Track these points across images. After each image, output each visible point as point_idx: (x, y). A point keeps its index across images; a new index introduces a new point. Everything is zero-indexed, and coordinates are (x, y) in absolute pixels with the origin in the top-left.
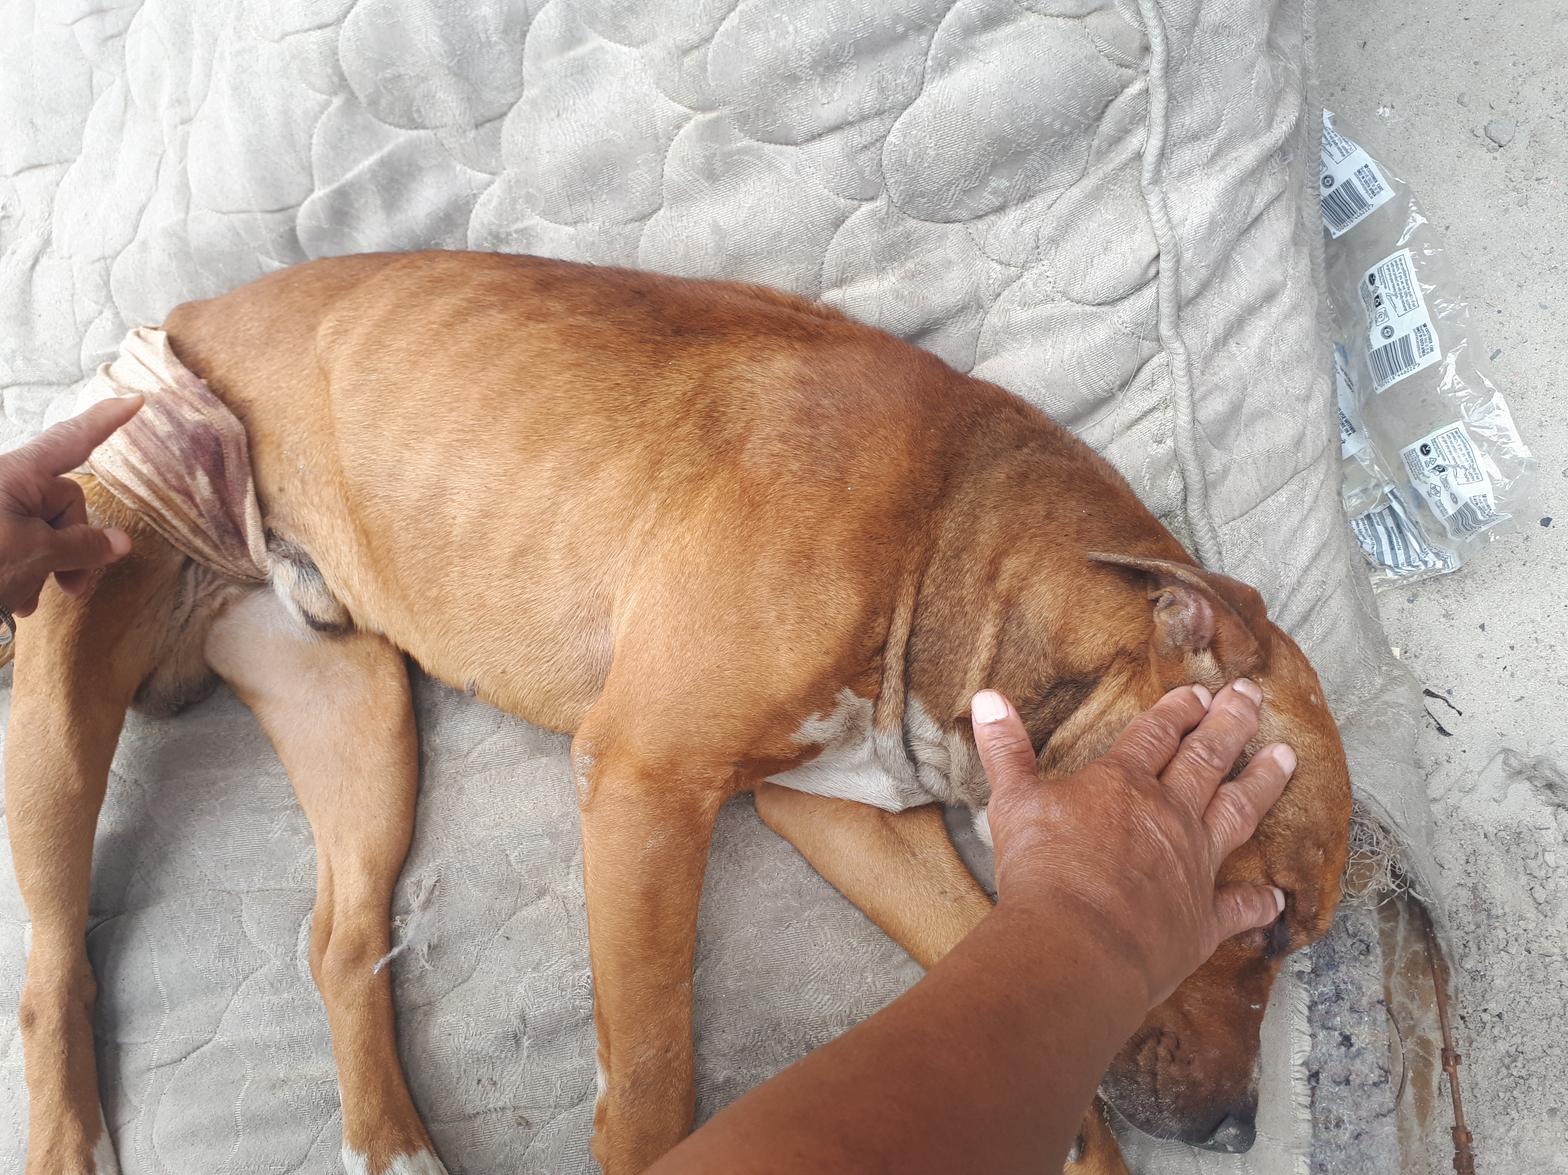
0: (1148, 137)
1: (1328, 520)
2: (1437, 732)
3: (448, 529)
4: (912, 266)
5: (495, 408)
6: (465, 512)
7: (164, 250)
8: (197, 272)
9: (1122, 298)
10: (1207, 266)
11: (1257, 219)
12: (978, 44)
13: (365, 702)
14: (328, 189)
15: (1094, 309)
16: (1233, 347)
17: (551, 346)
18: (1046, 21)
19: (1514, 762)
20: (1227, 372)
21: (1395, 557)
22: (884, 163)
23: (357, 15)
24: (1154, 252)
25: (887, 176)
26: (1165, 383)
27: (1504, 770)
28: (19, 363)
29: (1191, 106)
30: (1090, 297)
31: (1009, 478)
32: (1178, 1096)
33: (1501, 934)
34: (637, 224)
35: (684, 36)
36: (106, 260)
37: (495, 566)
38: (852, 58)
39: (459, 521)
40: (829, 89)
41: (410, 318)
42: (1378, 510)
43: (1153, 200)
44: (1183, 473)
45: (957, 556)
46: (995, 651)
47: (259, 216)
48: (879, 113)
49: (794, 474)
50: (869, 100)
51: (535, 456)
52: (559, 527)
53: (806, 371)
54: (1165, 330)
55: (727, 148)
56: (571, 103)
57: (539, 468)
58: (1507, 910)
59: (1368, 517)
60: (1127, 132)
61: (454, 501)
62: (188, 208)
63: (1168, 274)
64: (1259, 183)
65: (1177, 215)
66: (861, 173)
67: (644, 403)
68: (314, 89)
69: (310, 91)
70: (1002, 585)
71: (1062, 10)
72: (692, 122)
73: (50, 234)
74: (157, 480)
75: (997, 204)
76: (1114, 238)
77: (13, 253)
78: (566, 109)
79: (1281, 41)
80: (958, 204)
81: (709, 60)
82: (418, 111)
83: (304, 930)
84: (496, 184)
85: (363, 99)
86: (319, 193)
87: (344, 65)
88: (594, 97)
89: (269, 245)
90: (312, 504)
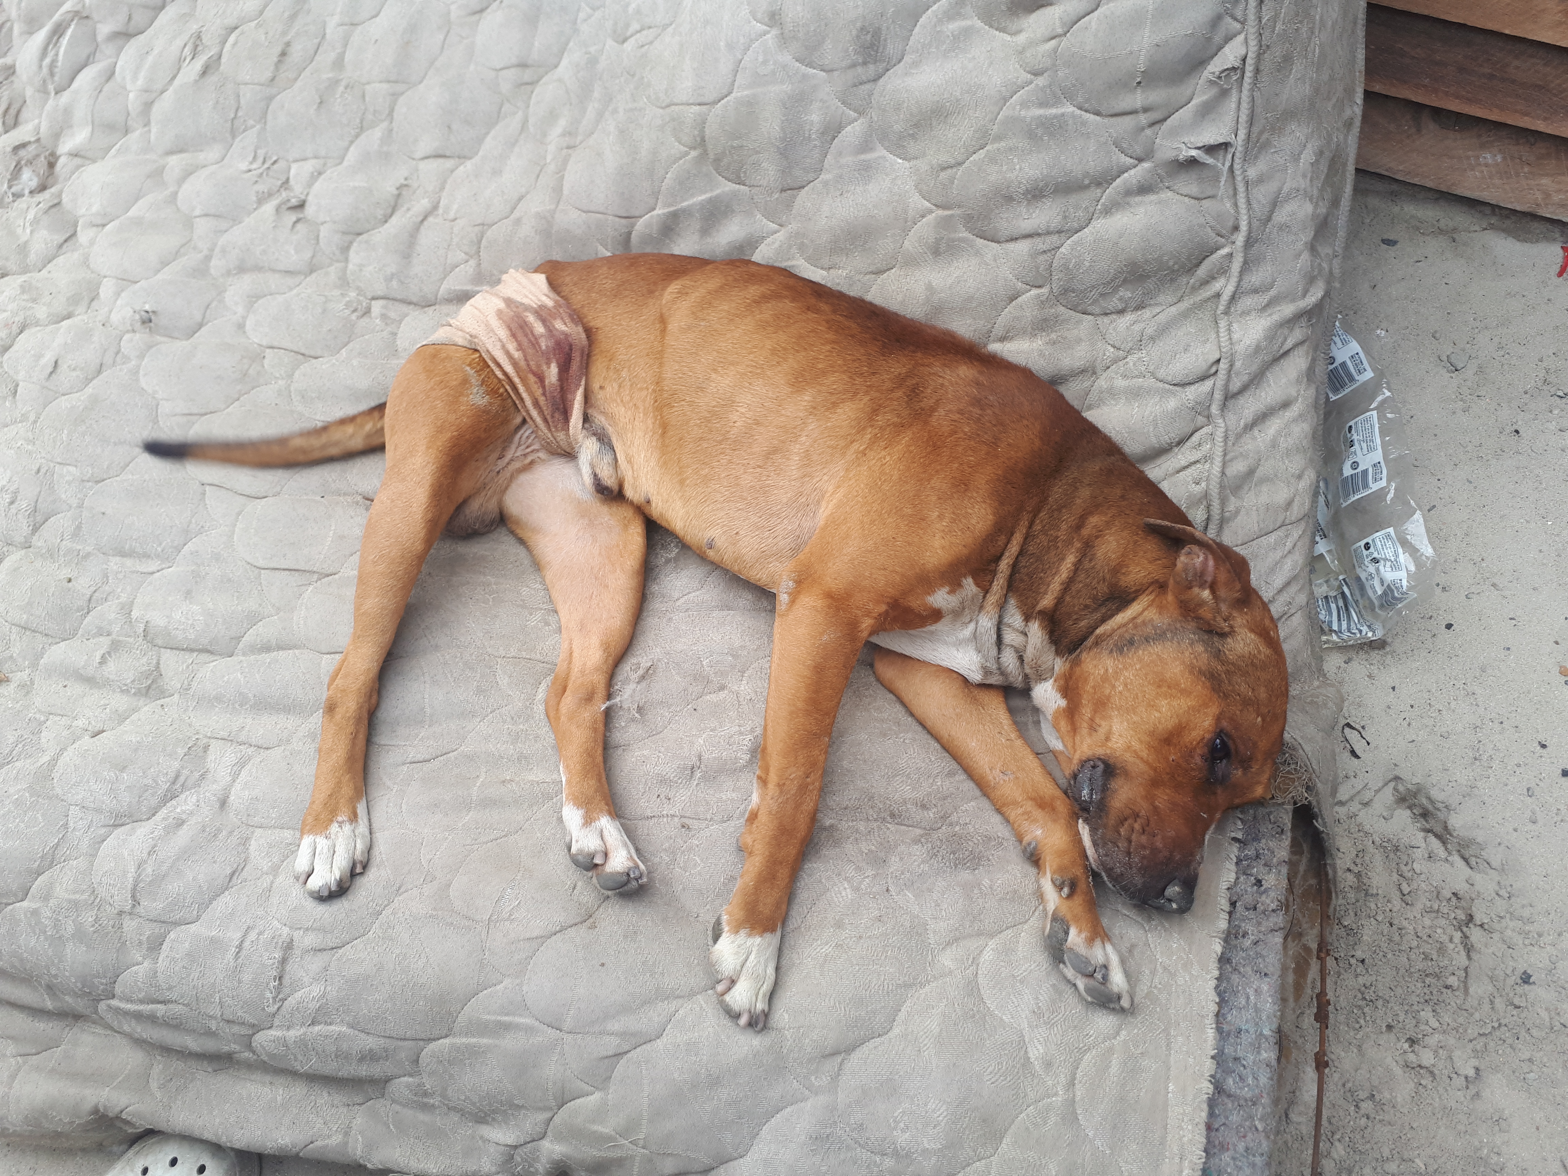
0: (1227, 284)
1: (1300, 562)
2: (1349, 754)
4: (1055, 337)
5: (779, 357)
6: (744, 420)
7: (533, 227)
9: (1190, 384)
10: (1250, 374)
11: (1286, 353)
12: (1132, 202)
13: (618, 546)
14: (666, 210)
15: (1171, 387)
16: (1256, 431)
17: (821, 328)
18: (1178, 197)
19: (1401, 788)
20: (1249, 447)
21: (1340, 625)
22: (1054, 265)
23: (728, 102)
24: (1217, 356)
25: (1054, 274)
26: (1208, 445)
27: (1393, 795)
28: (394, 283)
29: (1257, 271)
30: (1170, 378)
31: (1101, 469)
32: (1144, 857)
33: (1373, 906)
34: (874, 276)
35: (944, 158)
36: (485, 226)
38: (1051, 193)
39: (737, 424)
41: (732, 293)
42: (1335, 594)
43: (1223, 324)
44: (1208, 507)
45: (1059, 510)
46: (1072, 574)
47: (611, 218)
48: (1059, 232)
49: (965, 434)
50: (1055, 223)
51: (798, 391)
52: (803, 439)
54: (1215, 410)
55: (952, 236)
56: (853, 187)
57: (798, 398)
58: (1380, 892)
59: (1326, 597)
60: (1214, 278)
61: (737, 411)
62: (558, 202)
63: (1224, 372)
64: (1292, 330)
65: (1235, 337)
66: (1037, 268)
67: (874, 374)
68: (680, 143)
69: (677, 144)
70: (1085, 532)
71: (1189, 192)
72: (934, 215)
73: (439, 203)
74: (522, 363)
75: (1120, 308)
76: (1192, 344)
77: (408, 209)
78: (848, 192)
79: (1319, 249)
80: (1095, 302)
81: (957, 177)
82: (745, 172)
83: (543, 687)
84: (781, 233)
85: (712, 156)
86: (659, 211)
87: (707, 131)
88: (870, 187)
89: (609, 240)
90: (622, 401)
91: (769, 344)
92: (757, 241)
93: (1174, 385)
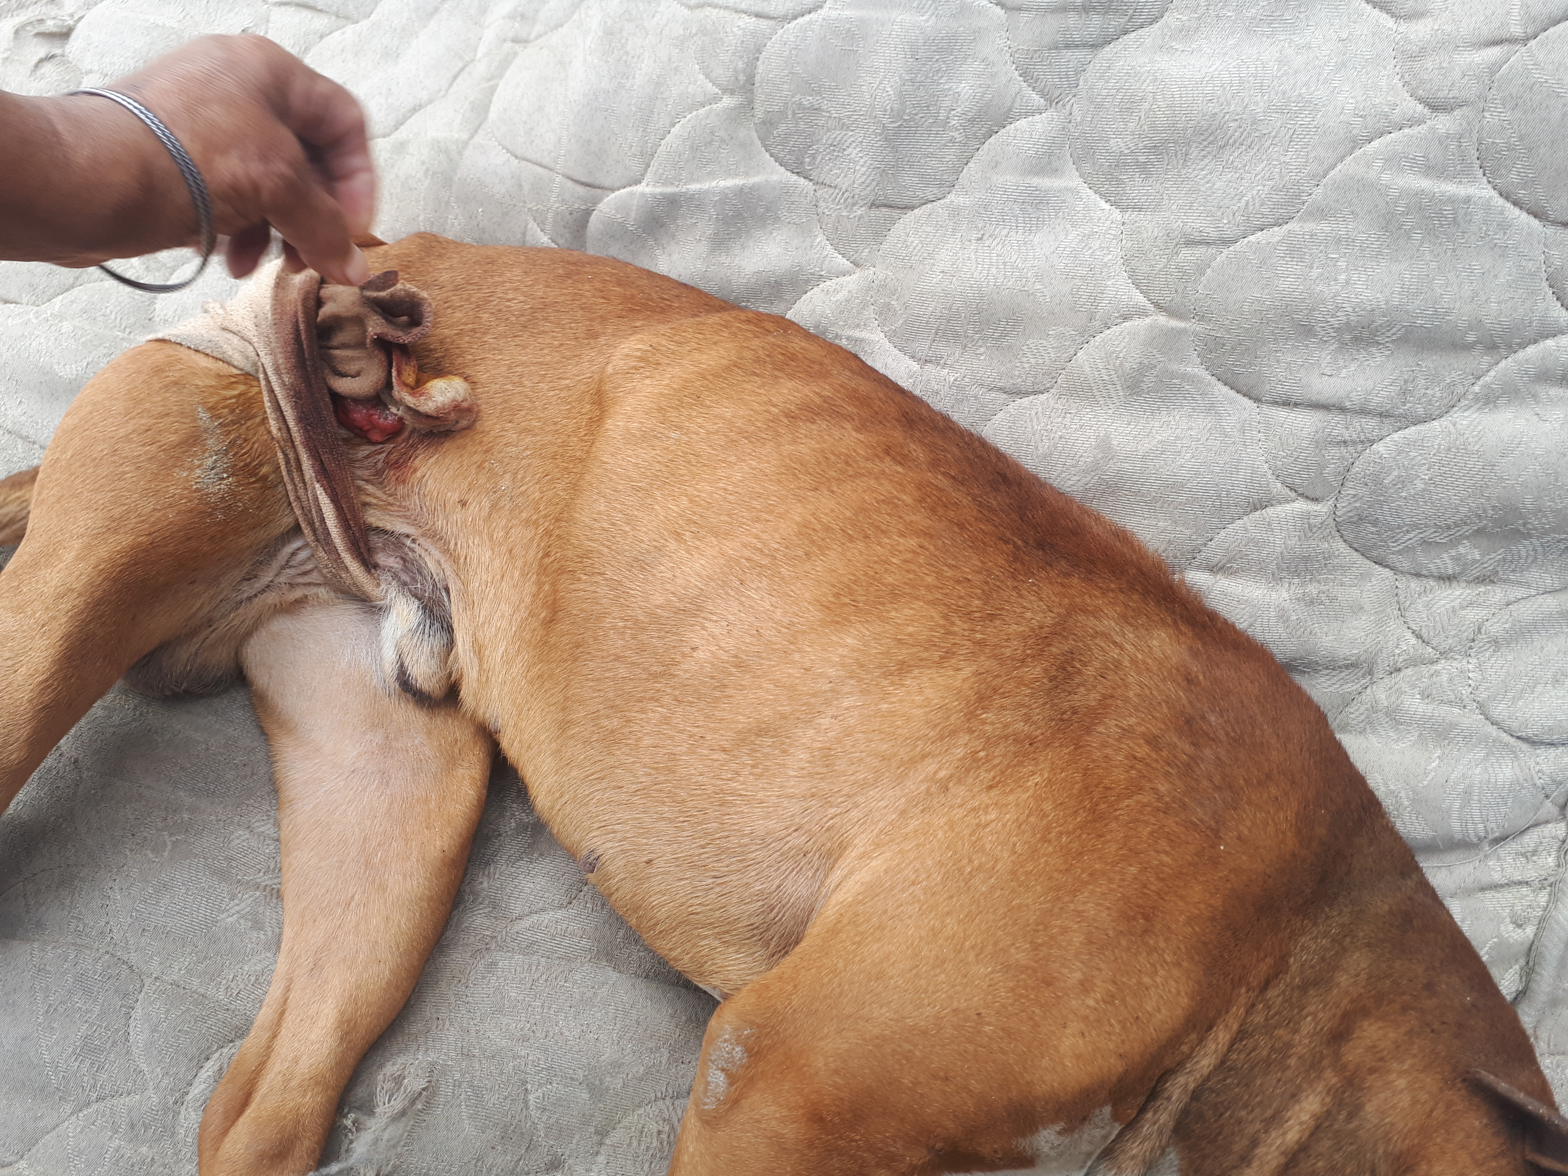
3: (678, 658)
4: (1315, 592)
5: (813, 542)
6: (713, 649)
7: (423, 163)
8: (447, 203)
9: (1551, 745)
12: (1542, 395)
14: (659, 190)
15: (1512, 740)
17: (904, 497)
22: (1354, 470)
23: (811, 22)
25: (1349, 484)
26: (1550, 860)
30: (1515, 725)
34: (1005, 396)
35: (1199, 224)
37: (715, 730)
38: (1393, 341)
39: (700, 654)
40: (1341, 362)
41: (746, 386)
44: (1532, 968)
45: (1305, 989)
46: (1306, 1136)
47: (559, 179)
48: (1383, 415)
49: (1160, 798)
51: (838, 622)
52: (825, 721)
53: (1195, 668)
55: (1174, 367)
56: (1005, 232)
57: (834, 638)
61: (704, 628)
62: (476, 131)
66: (1321, 467)
68: (707, 76)
69: (702, 77)
72: (1148, 320)
75: (1450, 572)
78: (993, 236)
80: (1407, 550)
81: (1214, 264)
82: (813, 157)
83: (210, 1068)
84: (854, 277)
85: (759, 113)
86: (645, 188)
87: (761, 68)
88: (1037, 239)
89: (550, 215)
90: (491, 537)
91: (798, 513)
92: (807, 281)
93: (1518, 738)
